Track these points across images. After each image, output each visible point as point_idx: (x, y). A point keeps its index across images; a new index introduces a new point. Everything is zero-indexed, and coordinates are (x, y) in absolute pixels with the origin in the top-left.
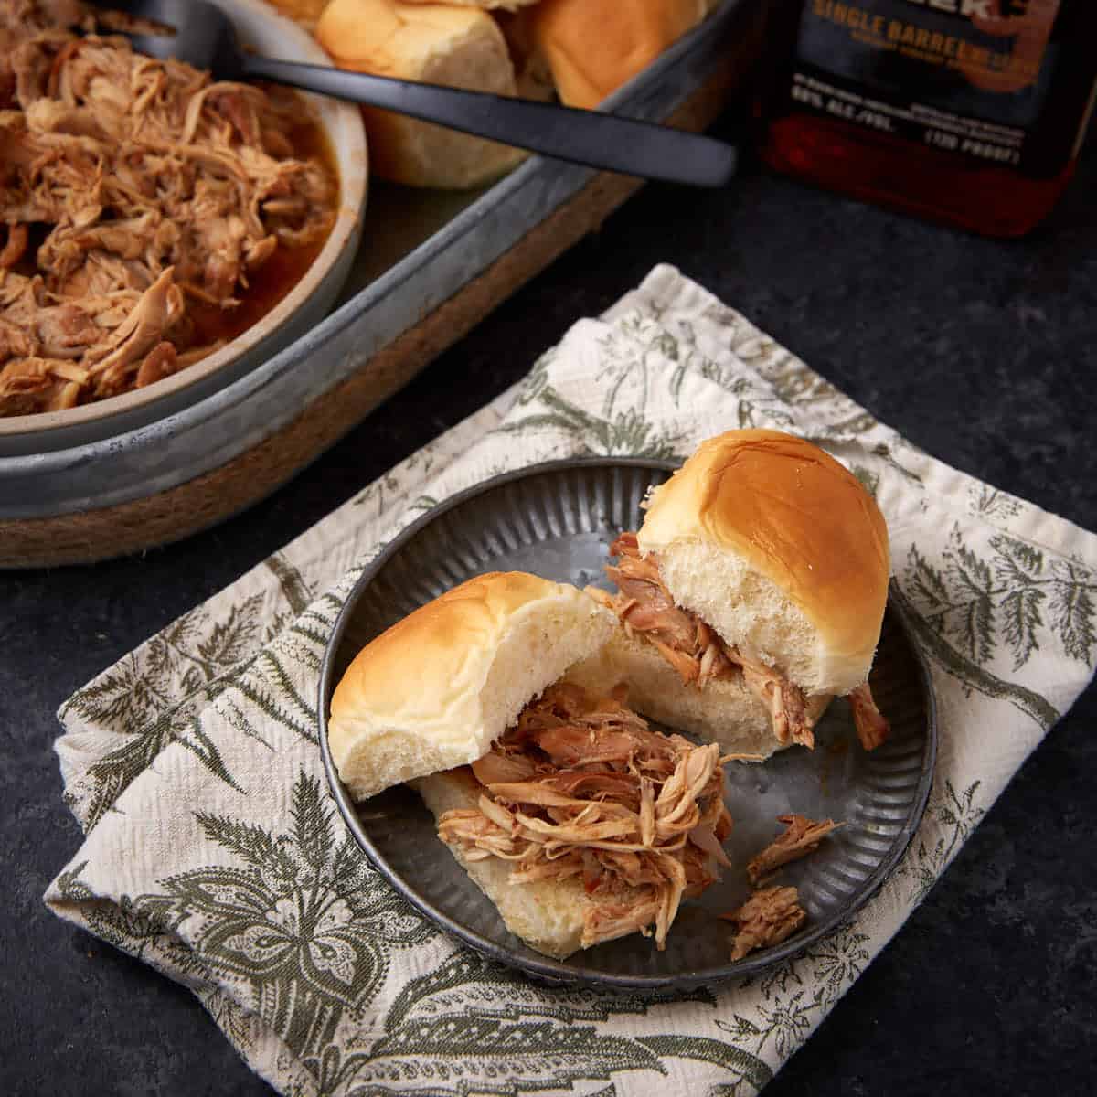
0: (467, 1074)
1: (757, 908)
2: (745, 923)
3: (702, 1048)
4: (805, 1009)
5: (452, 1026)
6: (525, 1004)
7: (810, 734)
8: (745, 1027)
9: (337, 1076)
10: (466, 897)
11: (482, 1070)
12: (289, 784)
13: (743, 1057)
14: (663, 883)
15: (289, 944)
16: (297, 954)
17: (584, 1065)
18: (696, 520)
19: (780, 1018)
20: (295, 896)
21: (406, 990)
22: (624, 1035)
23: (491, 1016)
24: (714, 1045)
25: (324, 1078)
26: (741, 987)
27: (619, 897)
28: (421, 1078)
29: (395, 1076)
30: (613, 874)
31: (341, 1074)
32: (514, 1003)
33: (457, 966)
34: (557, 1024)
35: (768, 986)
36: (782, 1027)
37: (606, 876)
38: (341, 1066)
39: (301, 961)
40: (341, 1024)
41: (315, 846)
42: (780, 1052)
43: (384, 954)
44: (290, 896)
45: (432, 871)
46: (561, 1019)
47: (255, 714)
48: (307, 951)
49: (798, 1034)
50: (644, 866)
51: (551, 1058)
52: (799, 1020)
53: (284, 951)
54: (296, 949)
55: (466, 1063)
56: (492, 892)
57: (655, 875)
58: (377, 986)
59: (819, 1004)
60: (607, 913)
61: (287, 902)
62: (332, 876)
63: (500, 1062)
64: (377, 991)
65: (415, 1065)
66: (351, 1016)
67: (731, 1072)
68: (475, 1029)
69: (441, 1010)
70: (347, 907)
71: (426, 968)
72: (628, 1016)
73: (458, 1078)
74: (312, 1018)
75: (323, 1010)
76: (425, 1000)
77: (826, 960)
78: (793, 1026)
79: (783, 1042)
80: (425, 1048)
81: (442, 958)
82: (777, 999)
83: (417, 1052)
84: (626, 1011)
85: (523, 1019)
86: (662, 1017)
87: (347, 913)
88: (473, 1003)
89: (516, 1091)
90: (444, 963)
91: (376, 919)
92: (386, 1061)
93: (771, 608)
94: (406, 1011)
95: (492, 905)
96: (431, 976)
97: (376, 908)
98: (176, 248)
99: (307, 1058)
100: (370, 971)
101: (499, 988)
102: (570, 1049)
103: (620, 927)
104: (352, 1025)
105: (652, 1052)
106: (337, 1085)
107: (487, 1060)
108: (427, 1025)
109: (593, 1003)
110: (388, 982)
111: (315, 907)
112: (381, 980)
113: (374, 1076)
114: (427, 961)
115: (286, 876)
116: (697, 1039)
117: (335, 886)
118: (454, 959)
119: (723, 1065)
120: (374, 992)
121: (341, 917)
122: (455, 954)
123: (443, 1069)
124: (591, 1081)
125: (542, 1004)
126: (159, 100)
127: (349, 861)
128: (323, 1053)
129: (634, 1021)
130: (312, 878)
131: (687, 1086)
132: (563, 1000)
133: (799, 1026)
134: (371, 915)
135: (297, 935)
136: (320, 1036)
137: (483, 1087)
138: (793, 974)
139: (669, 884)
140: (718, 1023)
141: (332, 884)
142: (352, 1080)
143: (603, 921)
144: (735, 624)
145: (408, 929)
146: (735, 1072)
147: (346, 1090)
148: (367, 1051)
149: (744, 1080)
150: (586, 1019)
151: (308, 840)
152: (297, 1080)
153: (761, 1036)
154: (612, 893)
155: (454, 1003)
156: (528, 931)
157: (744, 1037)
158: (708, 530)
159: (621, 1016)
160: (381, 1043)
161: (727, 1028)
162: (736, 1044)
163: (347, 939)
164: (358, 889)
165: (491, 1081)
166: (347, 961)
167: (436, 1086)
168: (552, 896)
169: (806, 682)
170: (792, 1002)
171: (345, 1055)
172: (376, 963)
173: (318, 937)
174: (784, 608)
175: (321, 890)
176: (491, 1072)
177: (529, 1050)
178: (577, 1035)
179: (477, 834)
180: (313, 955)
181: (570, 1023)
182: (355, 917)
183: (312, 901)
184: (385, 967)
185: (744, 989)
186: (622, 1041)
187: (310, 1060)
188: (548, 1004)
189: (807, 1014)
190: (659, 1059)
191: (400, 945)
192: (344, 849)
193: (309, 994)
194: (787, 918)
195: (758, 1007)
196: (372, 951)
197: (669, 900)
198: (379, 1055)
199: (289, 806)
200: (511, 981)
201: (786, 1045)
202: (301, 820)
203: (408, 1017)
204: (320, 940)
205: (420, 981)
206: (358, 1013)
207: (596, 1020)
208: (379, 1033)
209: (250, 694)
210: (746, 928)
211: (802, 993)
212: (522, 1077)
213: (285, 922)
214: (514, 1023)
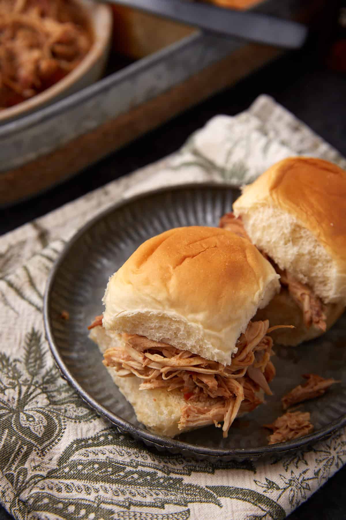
0: (101, 493)
1: (286, 421)
2: (277, 428)
3: (244, 494)
4: (308, 479)
5: (96, 466)
6: (143, 460)
7: (324, 323)
8: (271, 485)
9: (24, 485)
10: (117, 402)
11: (110, 491)
12: (24, 333)
13: (269, 502)
14: (230, 397)
15: (7, 411)
16: (12, 416)
17: (173, 497)
18: (267, 193)
19: (293, 482)
20: (17, 388)
21: (73, 443)
22: (199, 484)
23: (121, 464)
24: (252, 493)
25: (17, 485)
26: (272, 464)
27: (204, 403)
28: (74, 493)
29: (59, 490)
30: (201, 390)
31: (27, 483)
32: (137, 459)
33: (106, 436)
34: (160, 474)
35: (288, 464)
36: (294, 488)
37: (197, 391)
38: (27, 479)
39: (13, 420)
40: (31, 457)
41: (35, 366)
42: (291, 502)
43: (63, 424)
44: (14, 388)
45: (99, 386)
46: (163, 472)
47: (11, 295)
48: (18, 417)
49: (303, 493)
50: (219, 386)
51: (154, 491)
52: (304, 485)
53: (4, 414)
54: (11, 414)
55: (101, 486)
56: (131, 399)
57: (226, 391)
58: (56, 440)
59: (318, 478)
60: (195, 410)
61: (11, 391)
62: (40, 381)
63: (122, 488)
64: (56, 443)
65: (72, 485)
66: (38, 453)
67: (260, 509)
68: (110, 469)
69: (92, 457)
70: (46, 398)
71: (87, 434)
72: (202, 475)
73: (96, 495)
74: (13, 450)
75: (21, 447)
76: (83, 451)
77: (323, 453)
78: (300, 488)
79: (294, 496)
80: (79, 476)
81: (97, 431)
82: (292, 472)
83: (74, 478)
84: (202, 471)
85: (140, 468)
86: (223, 476)
87: (46, 402)
88: (111, 456)
89: (130, 505)
90: (98, 433)
91: (63, 407)
92: (56, 481)
93: (307, 247)
94: (71, 455)
95: (130, 406)
96: (89, 439)
97: (64, 401)
99: (8, 472)
100: (53, 432)
101: (129, 450)
102: (166, 488)
103: (203, 419)
104: (37, 458)
105: (215, 494)
106: (23, 489)
107: (115, 487)
108: (81, 464)
109: (183, 465)
110: (63, 439)
111: (27, 395)
112: (59, 438)
113: (46, 488)
114: (88, 430)
115: (14, 378)
116: (242, 489)
117: (42, 387)
118: (104, 432)
119: (256, 505)
120: (54, 444)
121: (42, 403)
122: (105, 430)
123: (88, 489)
124: (176, 506)
125: (152, 462)
127: (52, 376)
128: (17, 470)
129: (206, 477)
130: (28, 381)
131: (233, 514)
132: (166, 462)
133: (304, 488)
134: (60, 405)
135: (14, 408)
136: (17, 461)
137: (110, 501)
138: (303, 459)
139: (234, 397)
140: (255, 481)
141: (40, 386)
142: (33, 487)
143: (192, 414)
144: (286, 255)
145: (80, 414)
146: (263, 510)
147: (29, 493)
148: (44, 474)
149: (268, 515)
150: (178, 474)
151: (31, 363)
152: (4, 488)
153: (280, 491)
154: (199, 401)
155: (100, 454)
156: (149, 421)
157: (270, 491)
158: (273, 199)
159: (199, 474)
160: (54, 471)
161: (260, 484)
162: (265, 494)
163: (43, 413)
164: (55, 391)
165: (115, 498)
166: (41, 424)
167: (83, 498)
168: (164, 398)
169: (324, 294)
170: (301, 475)
171: (31, 474)
172: (58, 428)
173: (26, 410)
174: (315, 247)
175: (33, 388)
176: (116, 493)
177: (141, 485)
178: (171, 481)
179: (123, 359)
180: (21, 419)
181: (168, 474)
182: (50, 404)
183: (27, 392)
184: (63, 431)
185: (273, 465)
186: (197, 487)
187: (9, 474)
188: (156, 462)
189: (310, 482)
190: (219, 498)
191: (73, 421)
192: (51, 370)
193: (14, 438)
194: (303, 428)
195: (281, 475)
196: (56, 421)
197: (233, 407)
198: (51, 477)
199: (23, 344)
200: (136, 447)
201: (295, 498)
202: (29, 353)
203: (72, 458)
204: (27, 412)
205: (82, 440)
206: (43, 453)
207: (184, 474)
208: (54, 465)
209: (11, 285)
210: (278, 431)
211: (307, 470)
212: (135, 498)
213: (8, 400)
214: (134, 470)
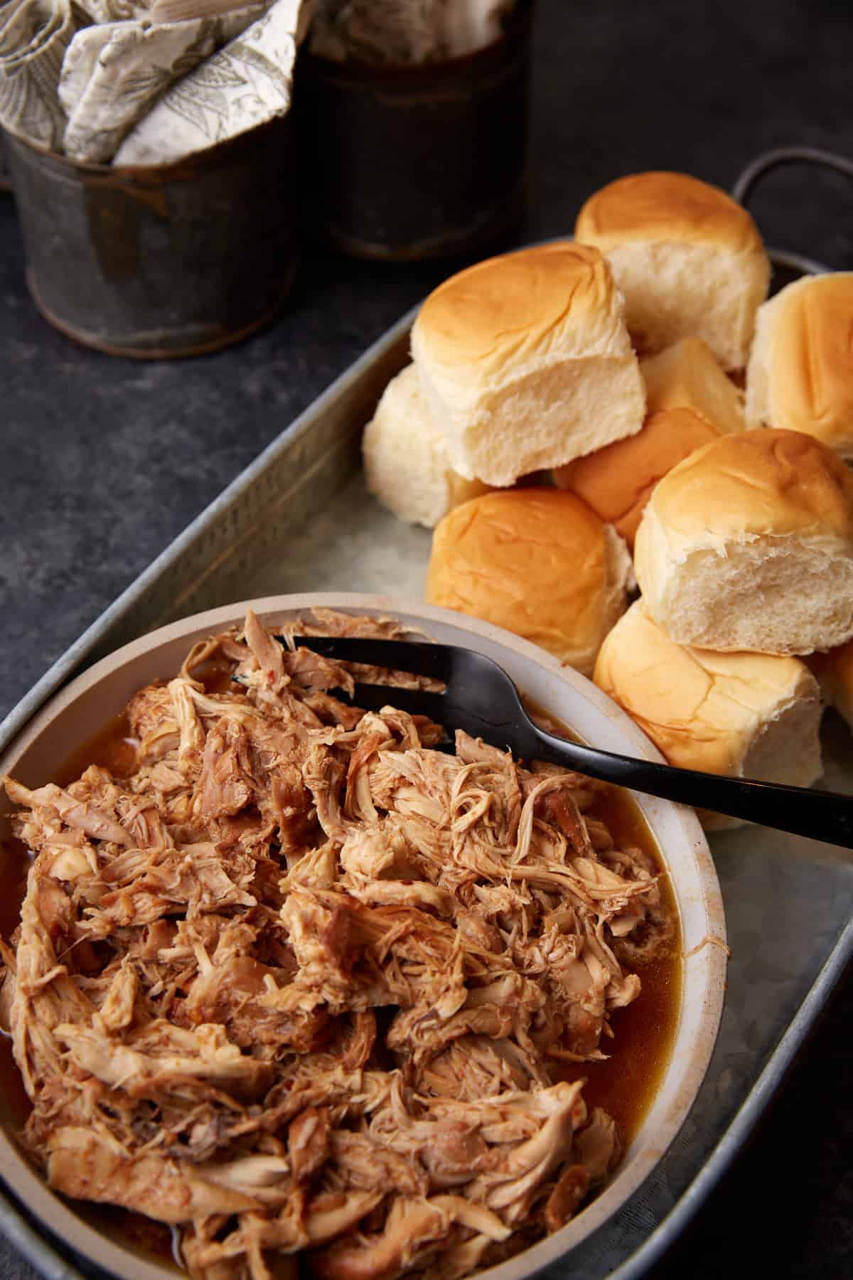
98: (542, 1012)
126: (486, 820)
